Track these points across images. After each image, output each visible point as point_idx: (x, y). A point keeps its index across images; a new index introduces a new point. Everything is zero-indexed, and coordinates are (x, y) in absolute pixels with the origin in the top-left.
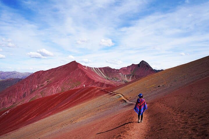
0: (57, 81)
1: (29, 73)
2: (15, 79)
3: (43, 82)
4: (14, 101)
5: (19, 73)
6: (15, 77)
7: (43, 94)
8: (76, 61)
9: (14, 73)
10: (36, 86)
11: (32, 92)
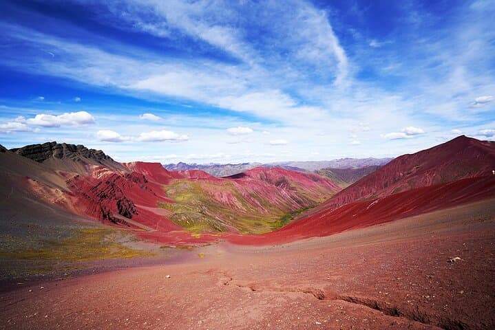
0: (433, 167)
1: (389, 159)
2: (372, 167)
3: (411, 169)
4: (374, 191)
5: (376, 159)
6: (372, 164)
7: (412, 184)
8: (466, 135)
9: (371, 160)
10: (401, 174)
11: (395, 182)
